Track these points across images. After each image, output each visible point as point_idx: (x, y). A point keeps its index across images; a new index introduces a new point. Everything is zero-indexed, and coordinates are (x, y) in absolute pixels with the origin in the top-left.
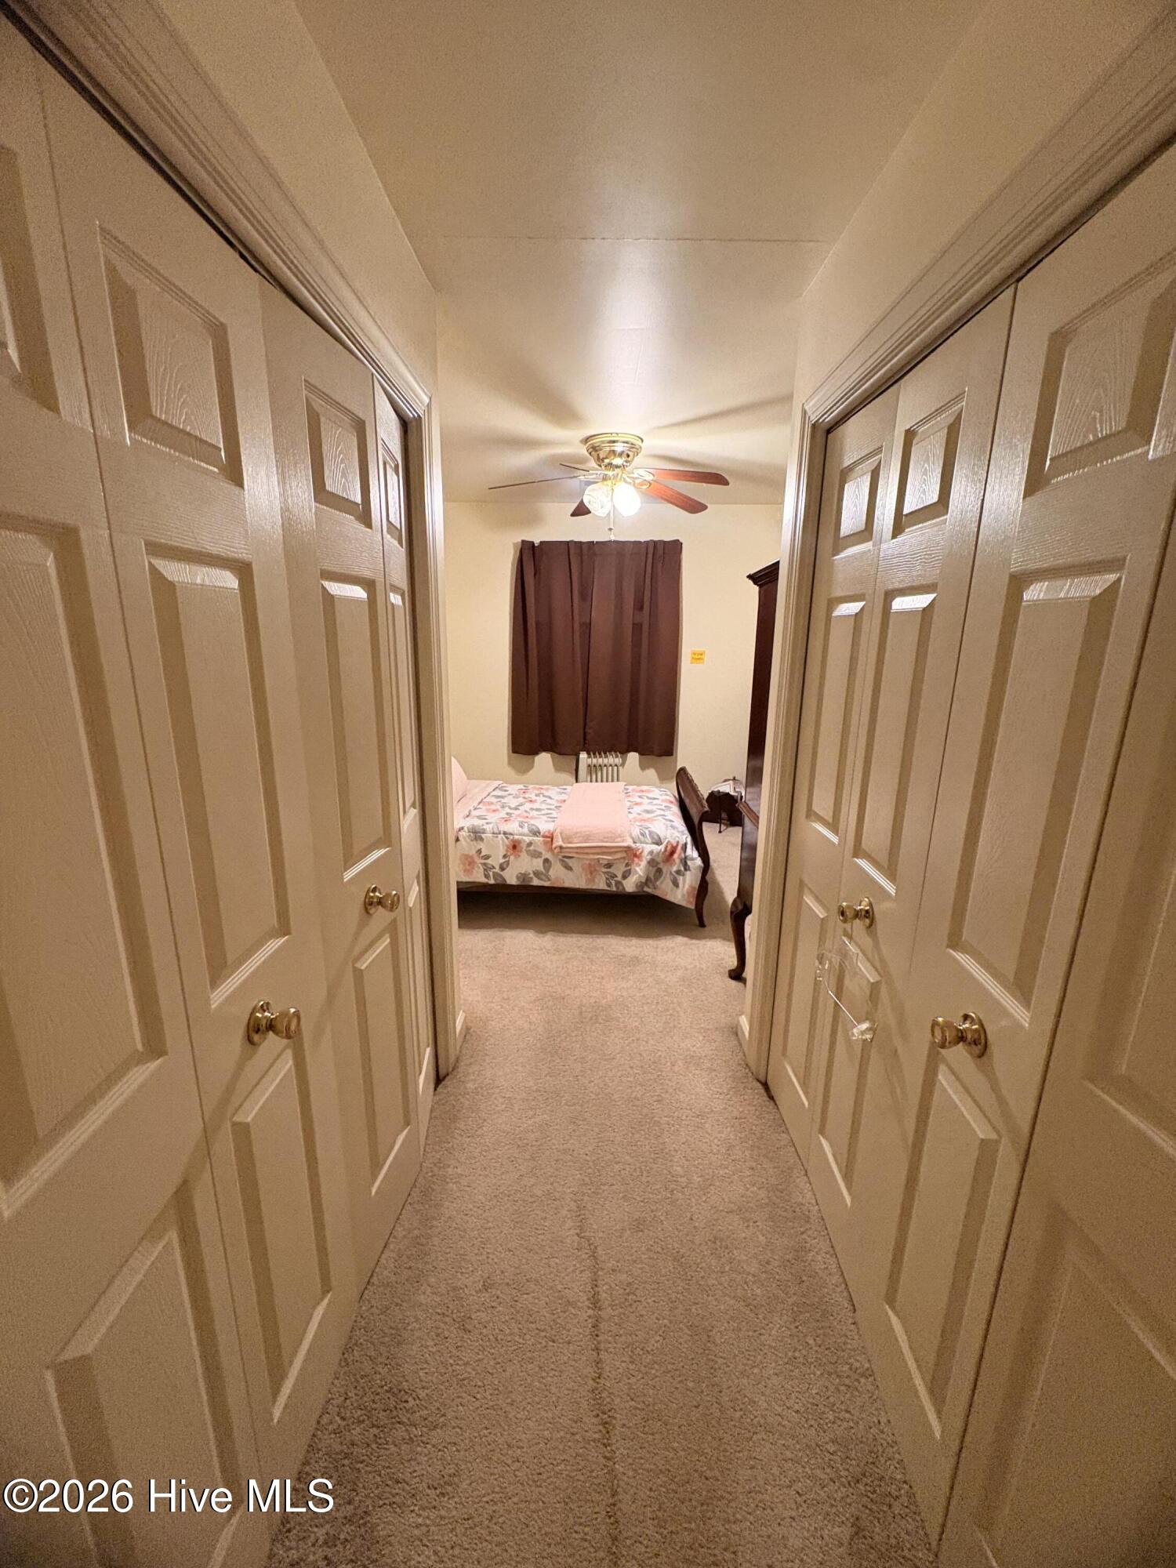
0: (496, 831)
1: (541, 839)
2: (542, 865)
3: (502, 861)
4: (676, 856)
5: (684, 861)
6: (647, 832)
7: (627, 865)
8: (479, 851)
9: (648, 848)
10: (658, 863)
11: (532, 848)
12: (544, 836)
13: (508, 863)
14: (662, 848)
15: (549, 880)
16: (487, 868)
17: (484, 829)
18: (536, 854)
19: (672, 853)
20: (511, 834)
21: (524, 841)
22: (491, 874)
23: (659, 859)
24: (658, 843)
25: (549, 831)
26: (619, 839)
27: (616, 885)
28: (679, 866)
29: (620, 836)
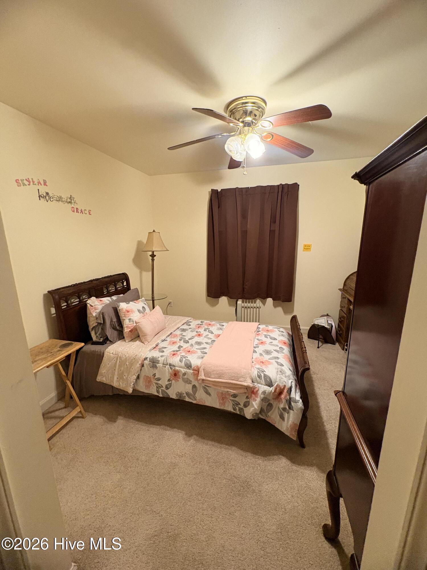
0: (165, 363)
1: (192, 371)
2: (191, 389)
3: (167, 383)
4: (283, 396)
5: (289, 401)
6: (262, 375)
7: (247, 397)
8: (154, 375)
9: (262, 388)
10: (269, 400)
11: (186, 377)
12: (193, 370)
13: (170, 385)
14: (272, 389)
15: (195, 400)
16: (159, 387)
17: (158, 361)
18: (188, 381)
19: (281, 393)
20: (174, 366)
21: (181, 372)
22: (160, 390)
23: (270, 398)
24: (270, 385)
25: (197, 366)
26: (241, 379)
27: (239, 410)
28: (285, 405)
29: (242, 377)
